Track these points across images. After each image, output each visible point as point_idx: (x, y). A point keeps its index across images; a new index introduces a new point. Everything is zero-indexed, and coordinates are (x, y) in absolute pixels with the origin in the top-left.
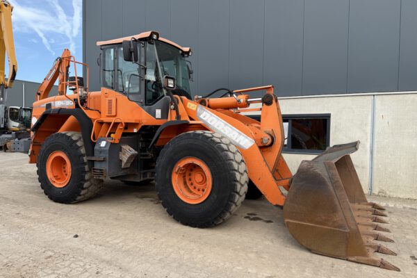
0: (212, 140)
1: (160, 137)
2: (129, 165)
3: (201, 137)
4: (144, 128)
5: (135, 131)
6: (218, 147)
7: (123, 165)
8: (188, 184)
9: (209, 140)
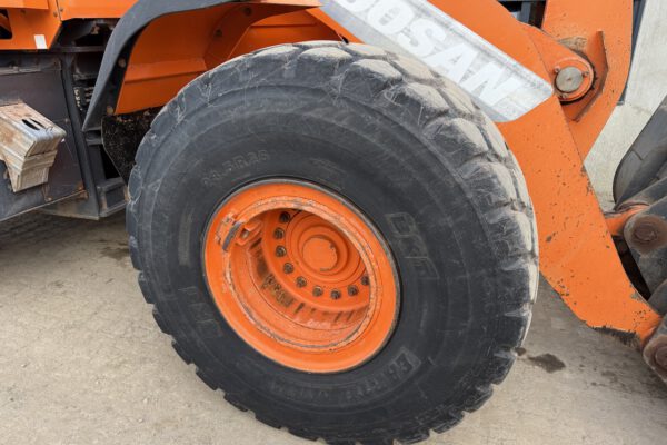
0: (402, 98)
1: (129, 76)
2: (42, 177)
3: (338, 78)
4: (72, 28)
5: (41, 43)
6: (438, 140)
7: (14, 178)
8: (274, 267)
9: (388, 96)
